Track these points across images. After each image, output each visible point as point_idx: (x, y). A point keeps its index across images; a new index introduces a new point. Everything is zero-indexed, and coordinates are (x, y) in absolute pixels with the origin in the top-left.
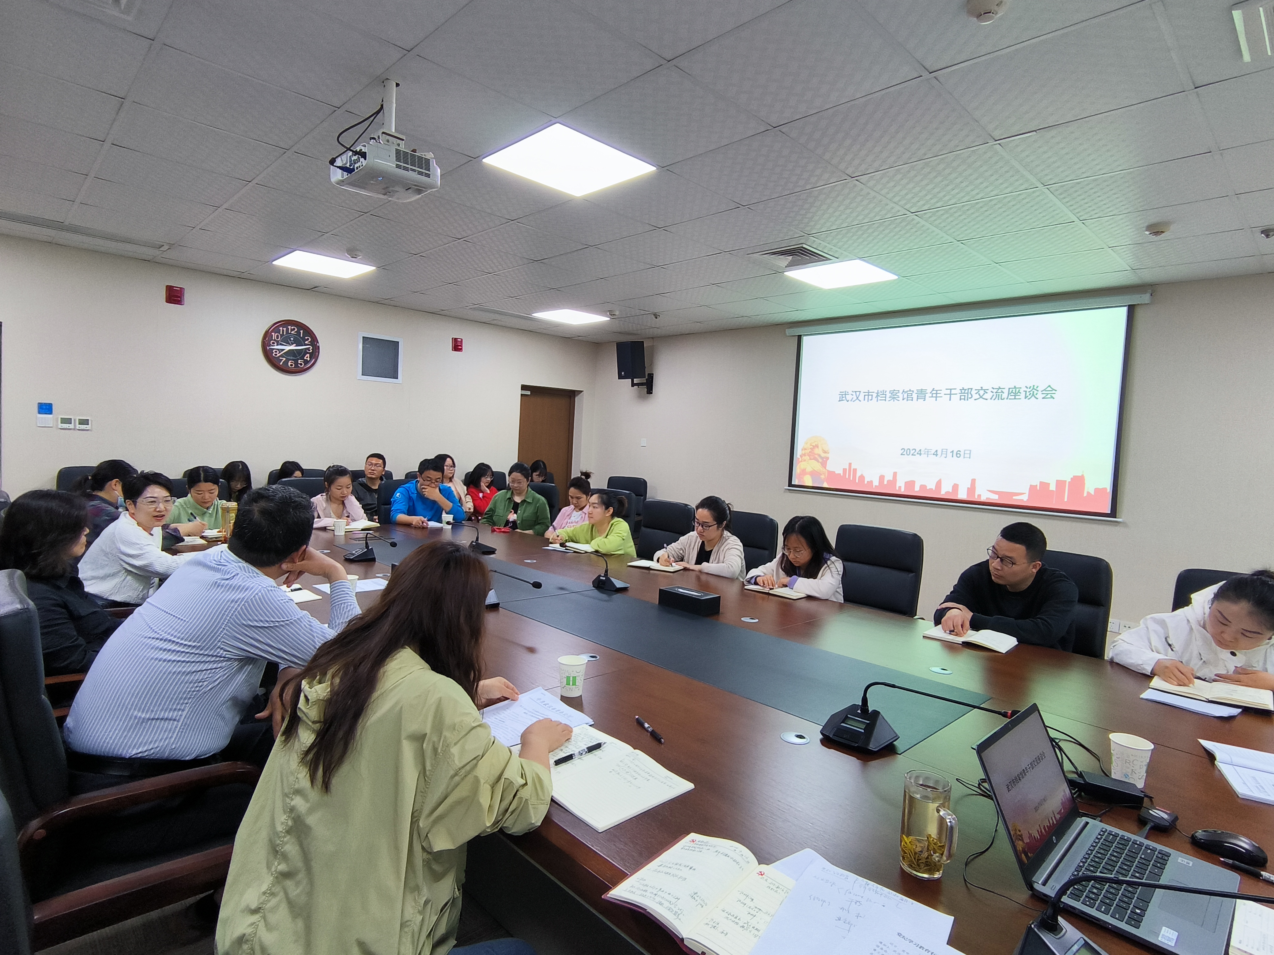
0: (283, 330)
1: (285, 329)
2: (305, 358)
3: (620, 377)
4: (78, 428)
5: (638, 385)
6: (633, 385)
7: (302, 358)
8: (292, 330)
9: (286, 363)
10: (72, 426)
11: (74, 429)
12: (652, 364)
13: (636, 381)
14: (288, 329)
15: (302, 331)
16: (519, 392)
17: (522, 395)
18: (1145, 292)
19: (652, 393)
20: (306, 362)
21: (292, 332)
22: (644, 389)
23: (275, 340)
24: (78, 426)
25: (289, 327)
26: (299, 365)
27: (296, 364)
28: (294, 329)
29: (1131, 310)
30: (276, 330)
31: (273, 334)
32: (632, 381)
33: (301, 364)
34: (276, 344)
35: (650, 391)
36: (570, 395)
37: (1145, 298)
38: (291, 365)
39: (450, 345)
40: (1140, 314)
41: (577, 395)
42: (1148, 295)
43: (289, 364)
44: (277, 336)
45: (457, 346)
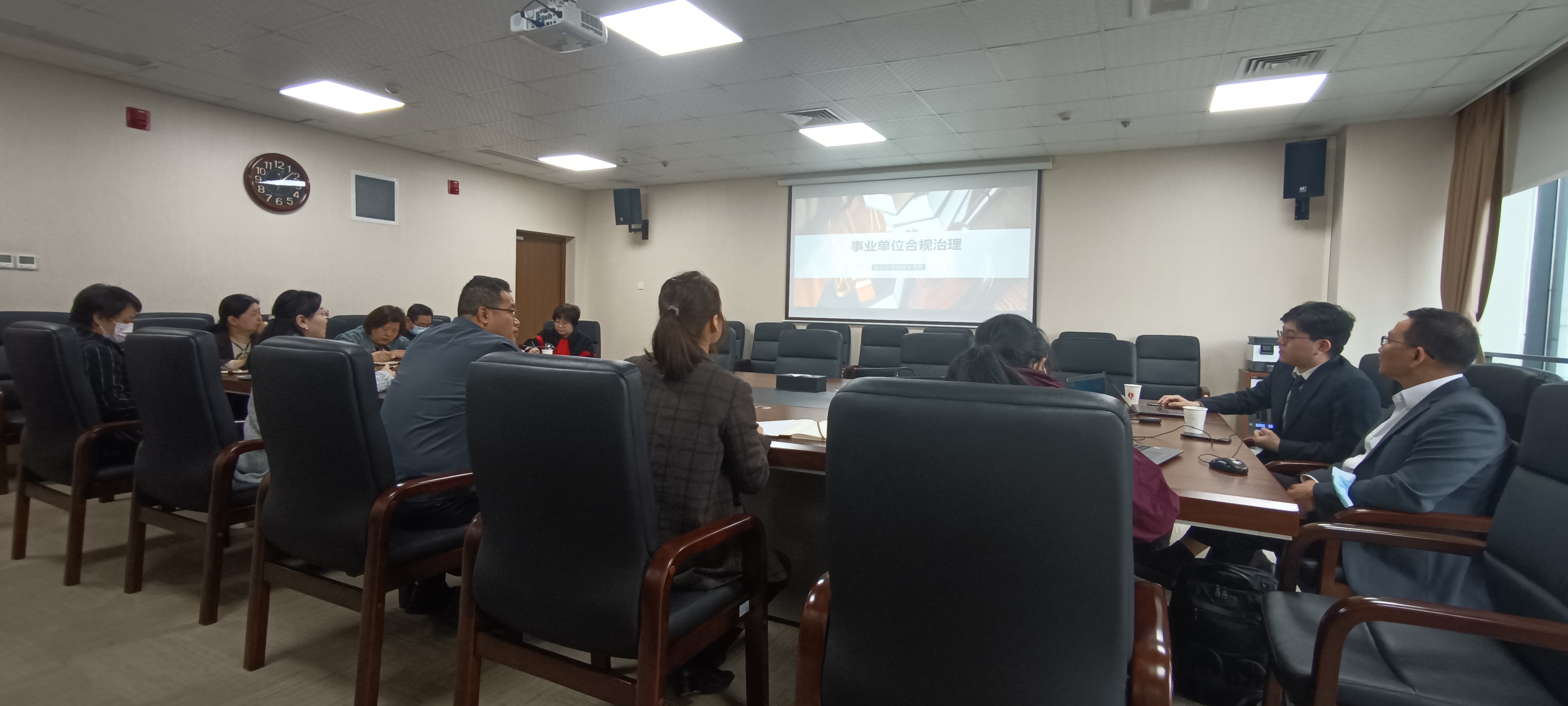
0: (269, 165)
1: (271, 163)
2: (294, 195)
3: (618, 223)
4: (19, 267)
5: (635, 230)
6: (631, 230)
7: (291, 196)
8: (279, 165)
9: (273, 200)
10: (11, 265)
11: (15, 269)
12: (647, 212)
13: (633, 227)
14: (273, 164)
15: (290, 167)
16: (514, 237)
17: (517, 240)
18: (1048, 161)
19: (647, 239)
20: (295, 199)
21: (279, 167)
22: (640, 235)
23: (260, 175)
24: (19, 265)
25: (276, 162)
26: (288, 203)
27: (285, 201)
28: (281, 164)
29: (1040, 172)
30: (261, 165)
31: (258, 168)
32: (630, 227)
33: (290, 202)
34: (261, 179)
35: (645, 236)
36: (561, 242)
37: (1048, 165)
38: (279, 203)
39: (446, 188)
40: (1046, 177)
41: (568, 242)
42: (1051, 163)
43: (277, 201)
44: (263, 171)
45: (454, 189)
